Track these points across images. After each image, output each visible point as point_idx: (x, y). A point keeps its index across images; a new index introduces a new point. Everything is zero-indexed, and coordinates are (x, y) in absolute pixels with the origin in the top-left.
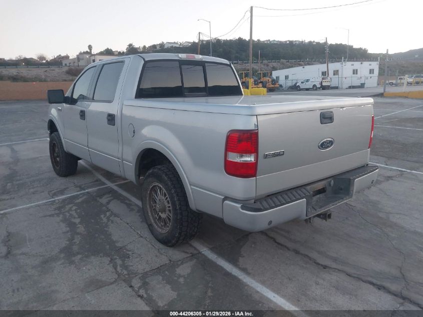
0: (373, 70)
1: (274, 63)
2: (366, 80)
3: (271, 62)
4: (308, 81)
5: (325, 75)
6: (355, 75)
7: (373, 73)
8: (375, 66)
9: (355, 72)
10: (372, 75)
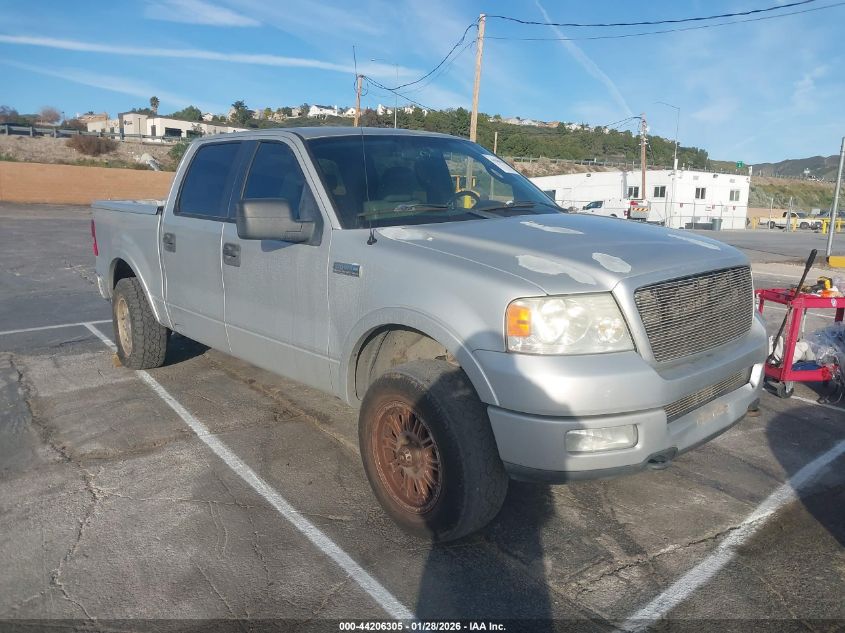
0: (738, 192)
1: (525, 164)
2: (724, 214)
3: (519, 160)
4: (598, 204)
5: (636, 195)
6: (699, 201)
7: (737, 199)
8: (742, 183)
9: (701, 193)
10: (734, 203)
